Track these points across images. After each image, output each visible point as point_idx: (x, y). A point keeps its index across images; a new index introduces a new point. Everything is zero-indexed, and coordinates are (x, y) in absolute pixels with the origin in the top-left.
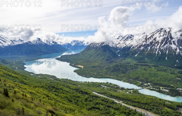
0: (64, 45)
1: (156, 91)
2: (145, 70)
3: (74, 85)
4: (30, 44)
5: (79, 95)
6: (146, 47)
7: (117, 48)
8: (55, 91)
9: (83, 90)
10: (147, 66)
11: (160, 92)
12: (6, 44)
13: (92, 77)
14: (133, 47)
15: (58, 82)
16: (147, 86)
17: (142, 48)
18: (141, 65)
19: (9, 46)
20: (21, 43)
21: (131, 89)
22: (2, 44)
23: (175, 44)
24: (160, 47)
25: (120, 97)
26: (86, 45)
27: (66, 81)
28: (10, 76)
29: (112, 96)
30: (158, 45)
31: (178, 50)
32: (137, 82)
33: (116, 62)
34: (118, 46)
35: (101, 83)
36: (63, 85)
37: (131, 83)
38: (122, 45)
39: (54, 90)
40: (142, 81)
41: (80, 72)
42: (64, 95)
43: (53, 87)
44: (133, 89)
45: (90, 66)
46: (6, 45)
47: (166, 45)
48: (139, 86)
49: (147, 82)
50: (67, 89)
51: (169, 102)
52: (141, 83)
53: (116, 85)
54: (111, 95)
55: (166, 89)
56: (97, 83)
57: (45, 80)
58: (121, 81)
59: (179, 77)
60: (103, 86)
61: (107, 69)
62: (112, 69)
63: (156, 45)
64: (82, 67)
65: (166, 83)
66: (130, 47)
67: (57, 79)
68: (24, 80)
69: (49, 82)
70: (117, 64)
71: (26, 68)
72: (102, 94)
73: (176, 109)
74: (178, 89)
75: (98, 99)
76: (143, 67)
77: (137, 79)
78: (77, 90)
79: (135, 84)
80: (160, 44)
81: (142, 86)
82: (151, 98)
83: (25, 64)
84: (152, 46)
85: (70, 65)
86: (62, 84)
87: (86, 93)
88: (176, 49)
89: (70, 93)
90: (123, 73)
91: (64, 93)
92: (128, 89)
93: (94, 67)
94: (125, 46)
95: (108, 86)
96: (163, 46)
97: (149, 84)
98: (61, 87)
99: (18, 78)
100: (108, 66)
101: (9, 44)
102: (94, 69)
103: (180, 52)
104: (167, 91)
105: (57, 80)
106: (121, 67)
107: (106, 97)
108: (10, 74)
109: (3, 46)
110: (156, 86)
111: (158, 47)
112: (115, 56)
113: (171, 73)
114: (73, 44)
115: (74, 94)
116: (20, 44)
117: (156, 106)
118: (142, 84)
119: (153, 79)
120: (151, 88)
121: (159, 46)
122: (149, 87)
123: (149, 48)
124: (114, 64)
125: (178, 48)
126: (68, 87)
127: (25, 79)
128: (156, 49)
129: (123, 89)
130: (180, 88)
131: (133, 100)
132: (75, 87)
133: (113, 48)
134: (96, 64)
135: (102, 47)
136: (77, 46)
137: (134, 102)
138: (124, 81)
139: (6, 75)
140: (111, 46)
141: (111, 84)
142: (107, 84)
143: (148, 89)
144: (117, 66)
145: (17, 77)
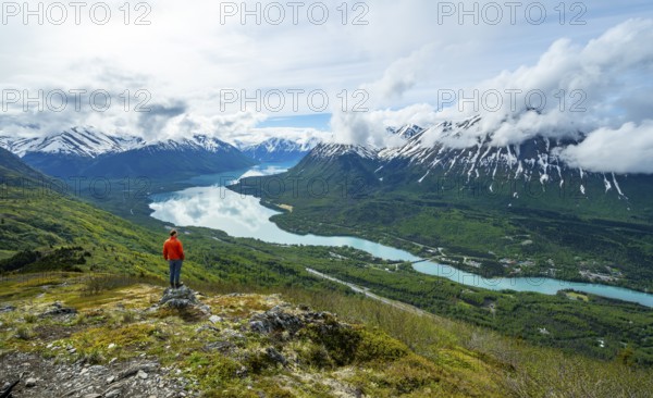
0: (249, 152)
1: (453, 265)
2: (436, 216)
3: (267, 252)
4: (161, 148)
5: (273, 275)
6: (446, 159)
7: (376, 162)
8: (220, 268)
9: (284, 265)
10: (442, 208)
11: (461, 267)
12: (100, 150)
13: (311, 232)
14: (416, 160)
15: (230, 245)
16: (434, 254)
17: (436, 162)
18: (430, 204)
19: (109, 153)
20: (139, 146)
21: (396, 262)
22: (91, 148)
23: (513, 152)
24: (478, 159)
25: (366, 278)
26: (303, 149)
27: (248, 243)
28: (120, 234)
29: (347, 278)
30: (473, 156)
31: (520, 169)
32: (414, 246)
33: (373, 197)
34: (379, 155)
35: (331, 249)
36: (240, 254)
37: (399, 248)
38: (389, 154)
39: (217, 265)
40: (425, 242)
41: (282, 222)
42: (239, 275)
43: (217, 259)
44: (401, 261)
45: (309, 205)
46: (101, 152)
47: (494, 155)
48: (416, 254)
49: (436, 246)
50: (248, 263)
51: (472, 288)
52: (422, 246)
53: (365, 253)
54: (347, 276)
55: (476, 261)
56: (321, 247)
57: (199, 241)
58: (377, 242)
59: (511, 234)
60: (334, 255)
61: (348, 213)
62: (359, 214)
63: (470, 153)
64: (290, 208)
65: (479, 248)
66: (409, 159)
67: (230, 240)
68: (151, 243)
69: (208, 247)
70: (373, 201)
71: (153, 211)
72: (327, 272)
73: (482, 305)
74: (502, 261)
75: (316, 284)
76: (433, 210)
77: (414, 237)
78: (270, 264)
79: (408, 250)
80: (478, 152)
81: (422, 254)
82: (433, 280)
83: (151, 202)
84: (461, 157)
85: (262, 203)
86: (239, 250)
87: (292, 271)
88: (516, 166)
89: (254, 271)
90: (385, 222)
91: (239, 272)
92: (390, 262)
93: (318, 209)
94: (396, 155)
95: (346, 255)
96: (486, 157)
97: (440, 249)
98: (234, 258)
99: (138, 240)
100: (351, 208)
101: (109, 148)
102: (317, 213)
103: (523, 172)
104: (477, 265)
105: (228, 241)
106: (381, 208)
107: (334, 279)
108: (119, 229)
109: (94, 154)
110: (455, 255)
111: (474, 160)
112: (371, 180)
113: (494, 225)
114: (271, 149)
115: (262, 274)
116: (135, 150)
117: (440, 298)
118: (424, 250)
119: (452, 237)
120: (443, 259)
121: (476, 156)
122: (438, 257)
123: (453, 162)
124: (367, 202)
125: (520, 163)
126: (252, 257)
127: (154, 241)
128: (469, 166)
129: (378, 261)
130: (508, 258)
131: (393, 286)
132: (267, 257)
133: (368, 160)
134: (323, 202)
135: (341, 158)
136: (282, 152)
137: (395, 290)
138: (385, 243)
139: (111, 232)
140: (363, 156)
141: (353, 249)
142: (344, 251)
143: (436, 260)
144: (373, 206)
145: (134, 238)
